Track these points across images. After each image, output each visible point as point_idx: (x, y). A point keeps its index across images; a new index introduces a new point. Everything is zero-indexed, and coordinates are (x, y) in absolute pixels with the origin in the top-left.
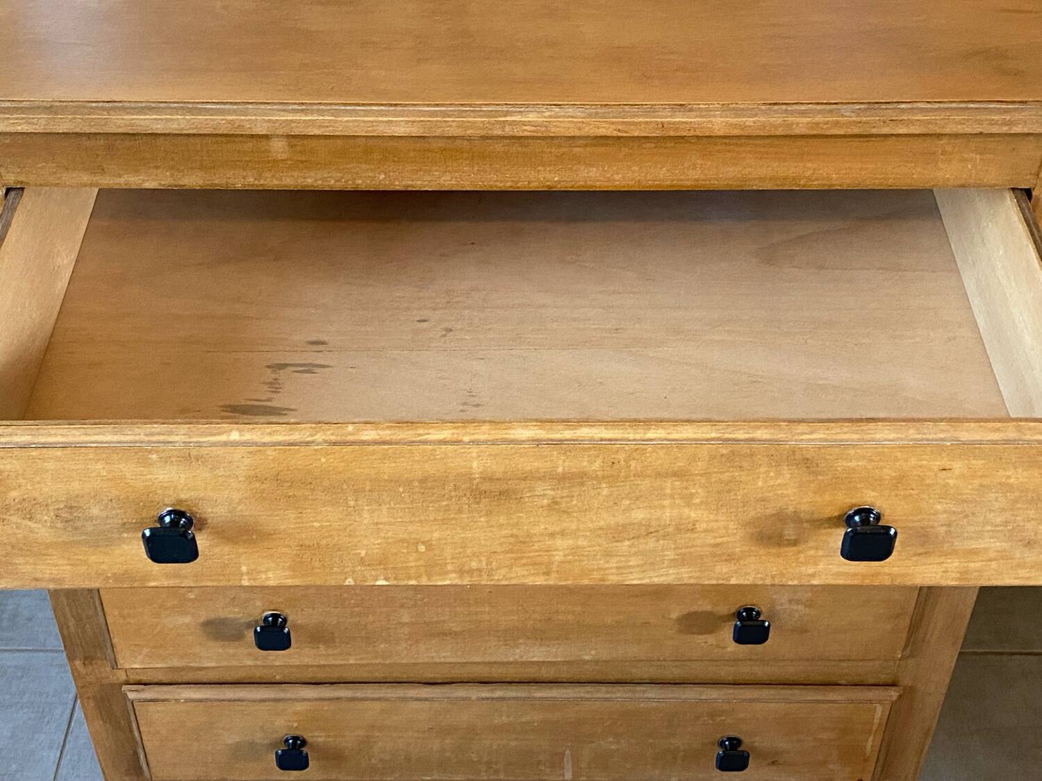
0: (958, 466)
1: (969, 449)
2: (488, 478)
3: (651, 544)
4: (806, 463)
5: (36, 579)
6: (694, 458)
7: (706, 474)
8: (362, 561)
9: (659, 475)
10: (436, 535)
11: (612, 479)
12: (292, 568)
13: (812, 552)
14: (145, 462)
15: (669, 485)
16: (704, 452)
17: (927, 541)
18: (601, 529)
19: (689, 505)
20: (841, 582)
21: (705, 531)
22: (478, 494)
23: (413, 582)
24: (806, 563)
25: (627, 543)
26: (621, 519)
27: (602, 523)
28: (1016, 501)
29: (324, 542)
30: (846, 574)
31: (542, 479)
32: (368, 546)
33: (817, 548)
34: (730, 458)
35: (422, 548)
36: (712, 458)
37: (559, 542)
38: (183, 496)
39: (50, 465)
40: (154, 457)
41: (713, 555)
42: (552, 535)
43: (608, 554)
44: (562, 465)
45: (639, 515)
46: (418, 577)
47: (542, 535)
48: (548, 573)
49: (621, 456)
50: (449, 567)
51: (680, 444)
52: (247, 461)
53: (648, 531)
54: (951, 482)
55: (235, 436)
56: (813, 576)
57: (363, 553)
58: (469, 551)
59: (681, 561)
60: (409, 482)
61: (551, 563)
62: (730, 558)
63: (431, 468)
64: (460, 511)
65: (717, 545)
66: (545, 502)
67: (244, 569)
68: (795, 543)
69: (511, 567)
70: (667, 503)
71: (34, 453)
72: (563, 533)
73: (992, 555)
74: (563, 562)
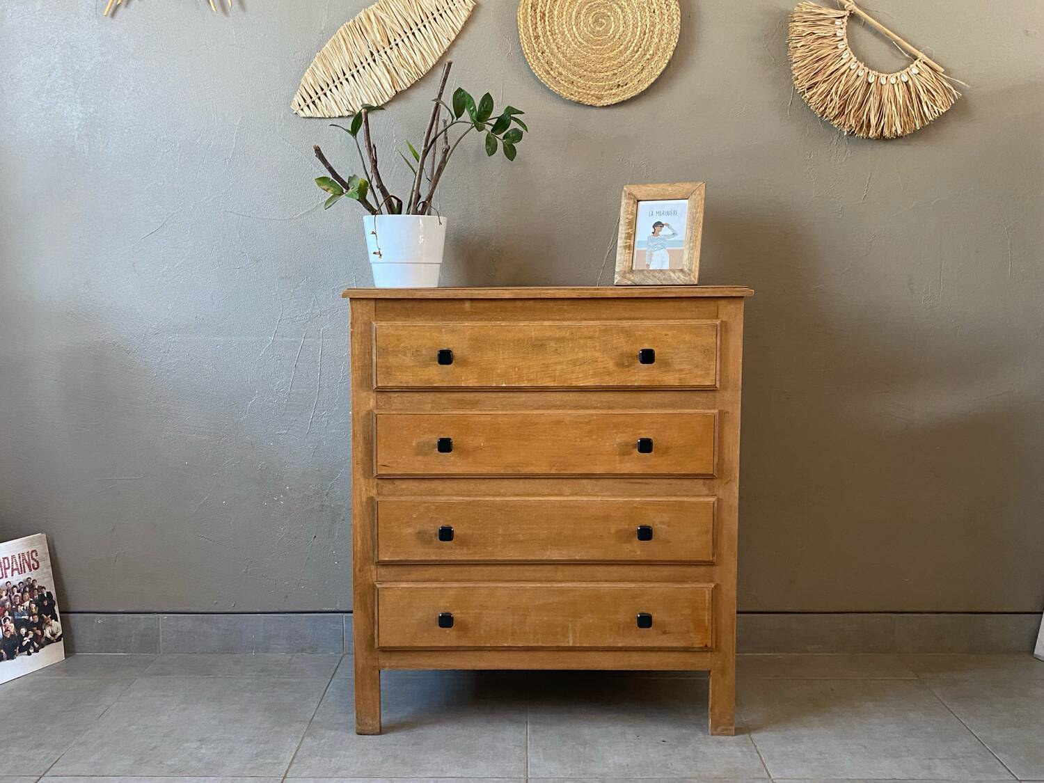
0: (670, 333)
1: (672, 328)
2: (537, 339)
3: (585, 367)
4: (627, 333)
5: (401, 382)
6: (595, 331)
7: (599, 337)
8: (499, 375)
9: (586, 338)
10: (521, 364)
11: (572, 339)
12: (476, 378)
13: (633, 371)
14: (440, 332)
15: (589, 342)
16: (598, 329)
17: (666, 364)
18: (570, 360)
19: (595, 350)
20: (643, 384)
21: (601, 362)
22: (533, 346)
23: (513, 385)
24: (632, 376)
25: (578, 367)
26: (576, 357)
27: (570, 358)
28: (689, 348)
29: (488, 367)
30: (644, 380)
31: (552, 340)
32: (501, 368)
33: (635, 369)
34: (605, 330)
35: (517, 369)
36: (600, 330)
37: (559, 367)
38: (449, 346)
39: (414, 333)
40: (443, 330)
41: (604, 372)
42: (556, 363)
43: (572, 373)
44: (558, 334)
45: (581, 355)
46: (515, 382)
47: (552, 363)
48: (554, 381)
49: (574, 330)
50: (525, 378)
51: (592, 326)
52: (469, 332)
53: (584, 362)
54: (669, 340)
55: (466, 324)
56: (634, 381)
57: (499, 371)
58: (531, 371)
59: (595, 375)
60: (514, 341)
61: (554, 377)
62: (609, 374)
63: (521, 335)
64: (528, 353)
65: (605, 368)
66: (554, 349)
67: (463, 378)
68: (628, 366)
69: (543, 378)
70: (588, 349)
71: (411, 328)
72: (559, 363)
73: (687, 372)
74: (560, 376)
